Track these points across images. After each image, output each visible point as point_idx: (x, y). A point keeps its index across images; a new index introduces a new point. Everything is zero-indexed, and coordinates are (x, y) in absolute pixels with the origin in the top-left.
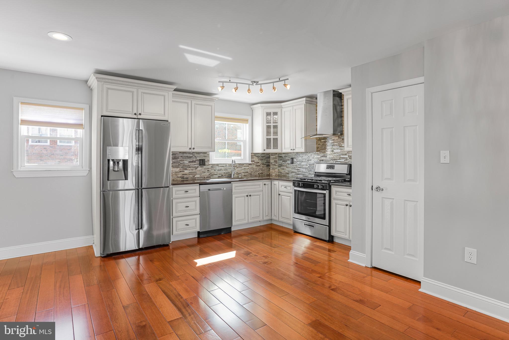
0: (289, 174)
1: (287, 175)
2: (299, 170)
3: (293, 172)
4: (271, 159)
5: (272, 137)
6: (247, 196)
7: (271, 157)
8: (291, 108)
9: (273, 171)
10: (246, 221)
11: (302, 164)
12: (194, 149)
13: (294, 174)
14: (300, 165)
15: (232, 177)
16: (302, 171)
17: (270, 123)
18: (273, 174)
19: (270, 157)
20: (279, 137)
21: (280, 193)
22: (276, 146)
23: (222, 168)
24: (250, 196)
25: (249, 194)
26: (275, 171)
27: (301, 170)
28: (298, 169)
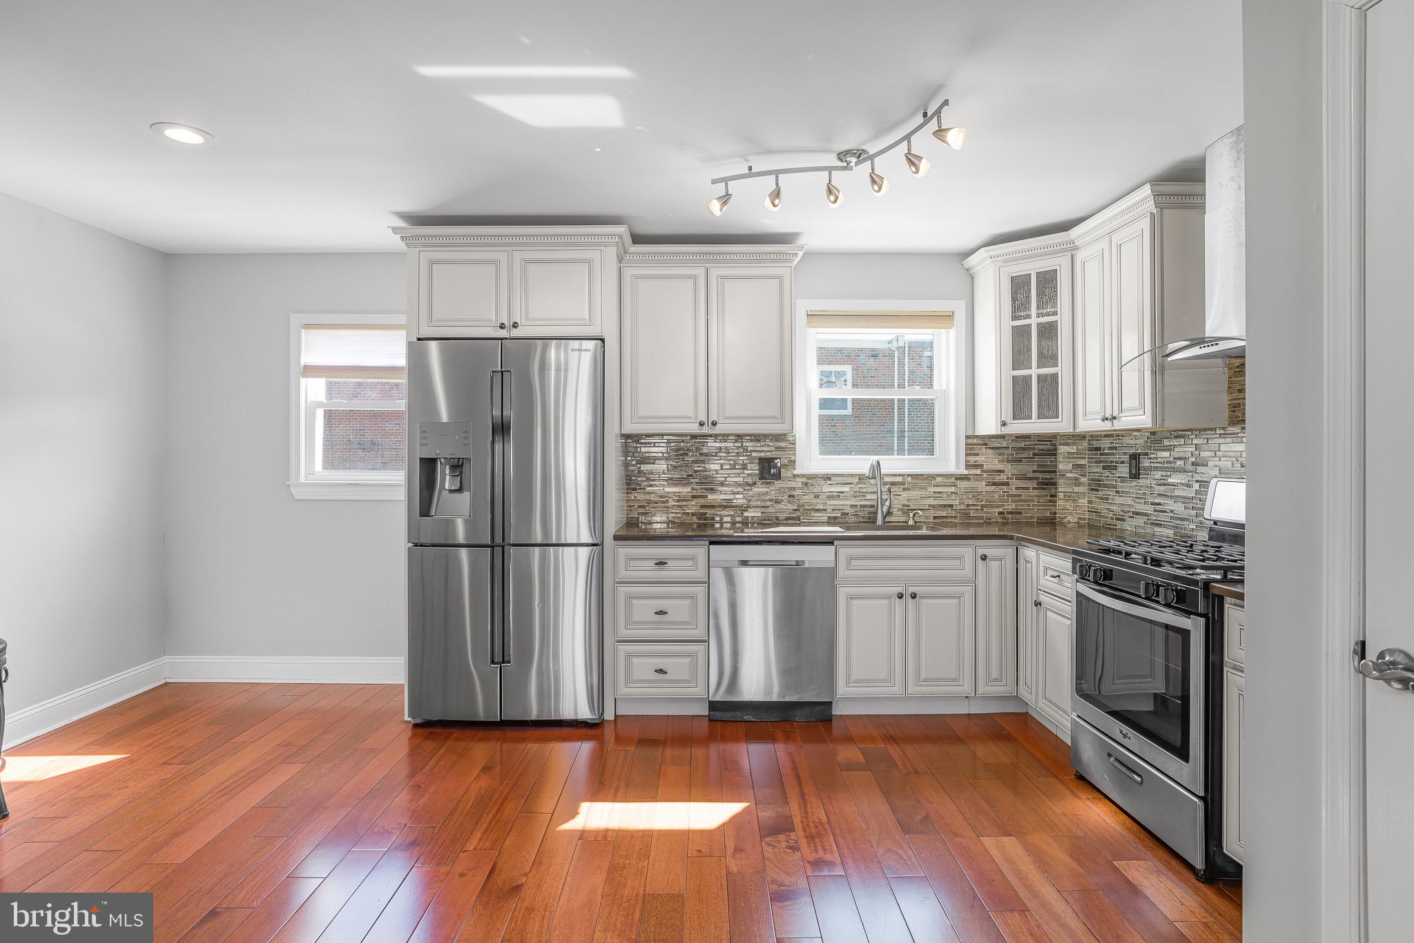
0: (1124, 520)
1: (1119, 524)
2: (1159, 504)
3: (1137, 514)
4: (1060, 458)
5: (1034, 372)
6: (900, 596)
7: (1063, 449)
8: (1104, 244)
9: (1069, 506)
10: (897, 690)
11: (1170, 480)
12: (714, 424)
13: (1140, 521)
14: (1164, 485)
15: (879, 521)
16: (1172, 512)
17: (1028, 317)
18: (1070, 518)
19: (1056, 450)
20: (1062, 370)
21: (1043, 598)
22: (1049, 408)
23: (846, 489)
24: (914, 596)
25: (911, 590)
26: (1077, 506)
27: (1170, 505)
28: (1157, 501)
